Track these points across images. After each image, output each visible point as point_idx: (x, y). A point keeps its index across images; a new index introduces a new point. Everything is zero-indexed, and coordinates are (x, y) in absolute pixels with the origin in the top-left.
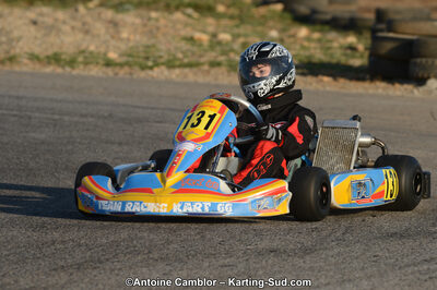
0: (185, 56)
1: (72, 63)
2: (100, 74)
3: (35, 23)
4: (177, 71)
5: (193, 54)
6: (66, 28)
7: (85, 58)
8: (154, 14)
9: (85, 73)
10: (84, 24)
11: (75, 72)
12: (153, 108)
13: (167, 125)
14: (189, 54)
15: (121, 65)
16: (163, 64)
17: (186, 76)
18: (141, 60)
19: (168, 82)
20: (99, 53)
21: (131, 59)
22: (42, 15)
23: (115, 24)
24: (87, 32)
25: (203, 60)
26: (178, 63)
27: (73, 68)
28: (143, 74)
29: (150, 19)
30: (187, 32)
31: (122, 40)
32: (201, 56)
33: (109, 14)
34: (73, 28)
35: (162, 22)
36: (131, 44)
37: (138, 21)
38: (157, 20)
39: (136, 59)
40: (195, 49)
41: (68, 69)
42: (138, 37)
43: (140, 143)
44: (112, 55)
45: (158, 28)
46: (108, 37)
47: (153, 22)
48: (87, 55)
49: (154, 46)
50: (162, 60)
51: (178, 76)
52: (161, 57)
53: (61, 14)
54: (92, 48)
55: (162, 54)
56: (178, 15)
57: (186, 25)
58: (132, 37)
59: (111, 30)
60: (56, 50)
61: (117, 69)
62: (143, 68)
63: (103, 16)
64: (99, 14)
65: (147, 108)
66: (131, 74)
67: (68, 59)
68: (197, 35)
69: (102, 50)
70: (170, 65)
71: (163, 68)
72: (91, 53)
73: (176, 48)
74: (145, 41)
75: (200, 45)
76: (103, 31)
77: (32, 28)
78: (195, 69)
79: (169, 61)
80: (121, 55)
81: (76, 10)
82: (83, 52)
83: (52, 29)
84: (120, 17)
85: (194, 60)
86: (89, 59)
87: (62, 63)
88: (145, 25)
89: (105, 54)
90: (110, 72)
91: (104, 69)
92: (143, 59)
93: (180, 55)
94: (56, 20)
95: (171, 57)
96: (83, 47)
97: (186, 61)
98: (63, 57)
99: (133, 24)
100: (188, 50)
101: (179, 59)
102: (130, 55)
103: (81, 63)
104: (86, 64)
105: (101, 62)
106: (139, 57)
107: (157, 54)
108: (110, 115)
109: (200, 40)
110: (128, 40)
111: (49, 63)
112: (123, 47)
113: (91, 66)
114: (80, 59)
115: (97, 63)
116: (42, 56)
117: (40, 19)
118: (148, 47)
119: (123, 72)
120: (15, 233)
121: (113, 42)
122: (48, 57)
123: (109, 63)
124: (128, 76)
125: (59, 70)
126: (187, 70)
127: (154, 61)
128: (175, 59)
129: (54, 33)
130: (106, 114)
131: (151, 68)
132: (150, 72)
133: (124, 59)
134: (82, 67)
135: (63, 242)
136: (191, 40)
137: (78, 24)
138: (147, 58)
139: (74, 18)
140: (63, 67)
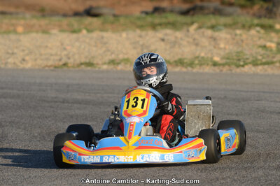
0: (263, 58)
1: (191, 64)
2: (211, 71)
3: (163, 40)
4: (260, 67)
5: (268, 56)
6: (184, 43)
7: (199, 61)
8: (238, 32)
9: (201, 71)
10: (194, 39)
11: (195, 70)
12: (251, 92)
13: (263, 102)
14: (265, 56)
15: (223, 65)
16: (250, 63)
17: (266, 71)
18: (235, 61)
19: (255, 75)
20: (208, 58)
21: (228, 61)
22: (166, 35)
23: (214, 39)
24: (197, 45)
25: (275, 60)
26: (259, 62)
27: (192, 67)
28: (238, 70)
29: (236, 35)
30: (262, 42)
31: (221, 49)
32: (274, 57)
33: (209, 32)
34: (188, 42)
35: (244, 37)
36: (227, 51)
37: (228, 36)
38: (241, 35)
39: (232, 61)
40: (268, 53)
41: (190, 69)
42: (231, 47)
43: (249, 114)
44: (217, 59)
45: (242, 41)
46: (212, 48)
47: (238, 37)
48: (200, 59)
49: (242, 52)
50: (249, 61)
51: (261, 70)
52: (247, 59)
53: (179, 34)
54: (202, 55)
55: (248, 57)
56: (253, 32)
57: (260, 38)
58: (227, 47)
59: (213, 43)
60: (180, 57)
61: (221, 68)
62: (238, 66)
63: (206, 34)
64: (203, 33)
65: (248, 92)
66: (231, 70)
67: (189, 62)
68: (268, 44)
69: (209, 56)
70: (255, 63)
71: (250, 66)
72: (203, 58)
73: (256, 53)
74: (235, 49)
75: (271, 50)
76: (207, 44)
77: (162, 43)
78: (271, 66)
79: (254, 61)
80: (222, 58)
81: (188, 31)
82: (197, 57)
83: (175, 44)
84: (216, 34)
85: (269, 60)
86: (203, 62)
87: (185, 65)
88: (234, 39)
89: (212, 58)
90: (217, 69)
91: (213, 68)
92: (237, 61)
93: (260, 58)
94: (176, 37)
95: (254, 59)
96: (197, 54)
97: (264, 60)
98: (185, 61)
99: (226, 39)
100: (264, 54)
101: (259, 60)
102: (228, 59)
103: (198, 64)
104: (201, 65)
105: (211, 63)
106: (233, 59)
107: (245, 57)
108: (225, 97)
109: (270, 47)
110: (225, 49)
111: (177, 65)
112: (222, 53)
113: (204, 66)
114: (197, 62)
115: (208, 64)
116: (172, 61)
117: (166, 38)
118: (238, 52)
119: (225, 69)
120: (190, 174)
121: (215, 51)
122: (176, 62)
123: (215, 64)
124: (229, 72)
125: (184, 70)
126: (266, 67)
127: (244, 62)
128: (257, 60)
129: (177, 46)
130: (222, 97)
131: (243, 66)
132: (242, 69)
133: (224, 61)
134: (198, 67)
135: (223, 179)
136: (264, 47)
137: (191, 40)
138: (239, 60)
139: (188, 36)
140: (186, 67)
